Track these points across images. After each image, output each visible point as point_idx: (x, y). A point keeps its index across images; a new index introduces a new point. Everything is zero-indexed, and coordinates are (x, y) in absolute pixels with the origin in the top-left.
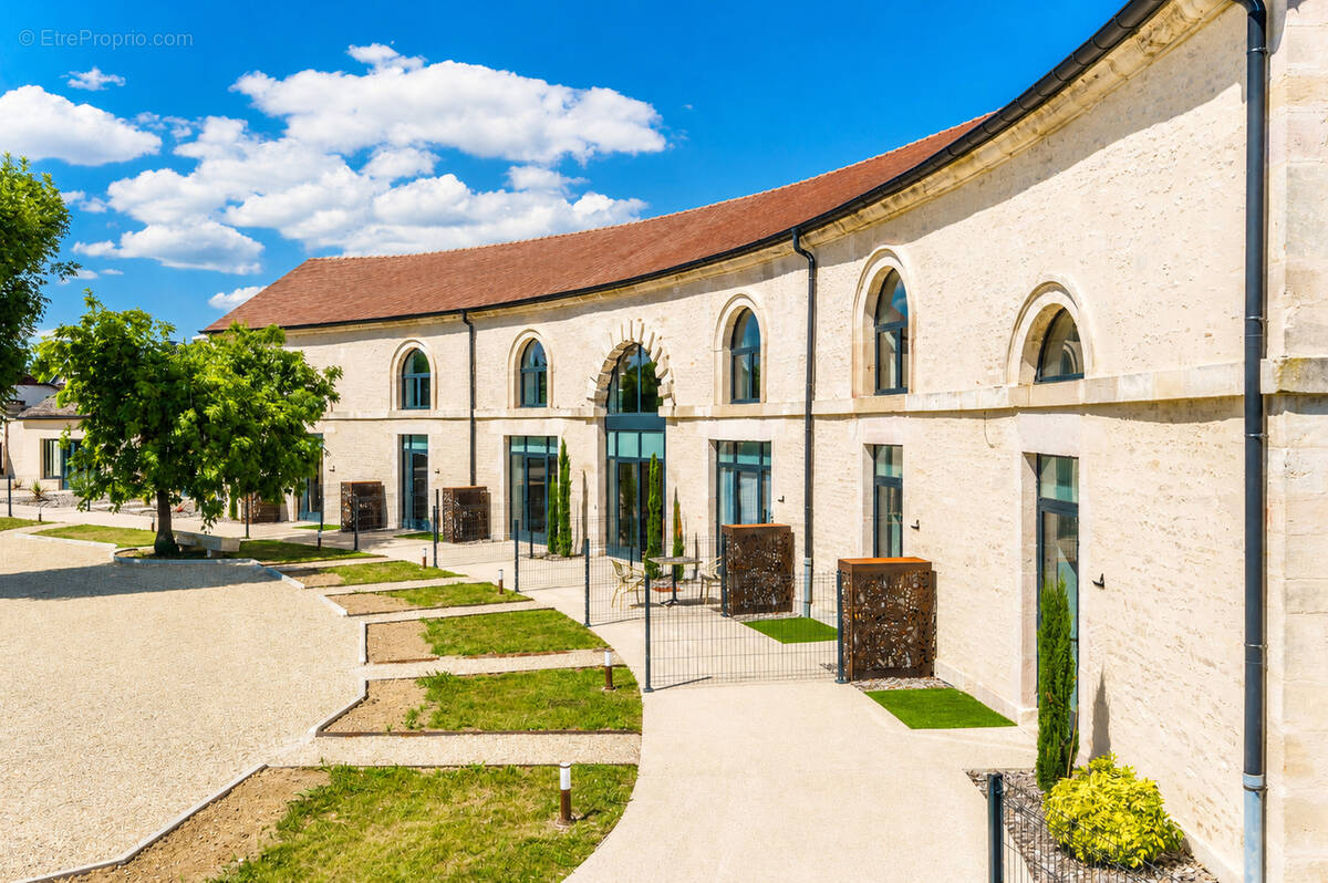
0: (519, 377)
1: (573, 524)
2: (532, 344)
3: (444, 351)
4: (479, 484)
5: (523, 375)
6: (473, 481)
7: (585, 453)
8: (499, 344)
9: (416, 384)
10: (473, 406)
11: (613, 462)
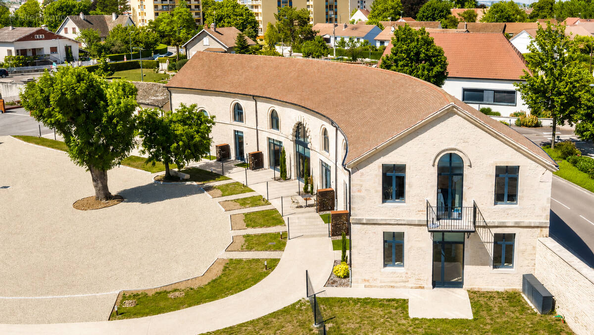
0: (271, 119)
1: (287, 170)
2: (273, 111)
3: (247, 106)
4: (260, 150)
5: (272, 119)
6: (258, 150)
7: (289, 150)
8: (264, 108)
9: (238, 113)
10: (257, 125)
11: (298, 154)
